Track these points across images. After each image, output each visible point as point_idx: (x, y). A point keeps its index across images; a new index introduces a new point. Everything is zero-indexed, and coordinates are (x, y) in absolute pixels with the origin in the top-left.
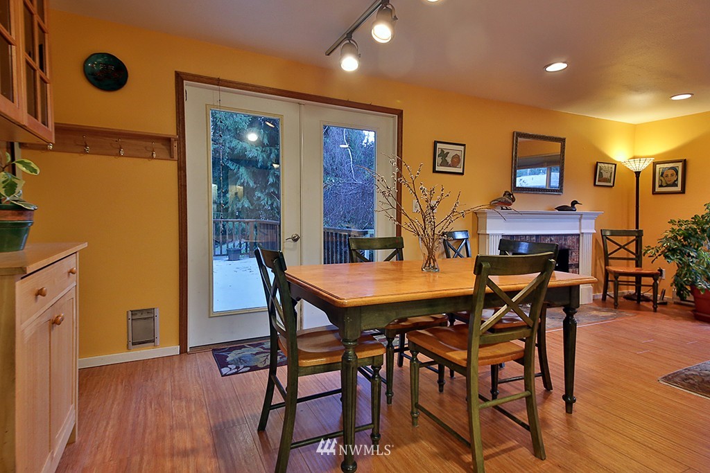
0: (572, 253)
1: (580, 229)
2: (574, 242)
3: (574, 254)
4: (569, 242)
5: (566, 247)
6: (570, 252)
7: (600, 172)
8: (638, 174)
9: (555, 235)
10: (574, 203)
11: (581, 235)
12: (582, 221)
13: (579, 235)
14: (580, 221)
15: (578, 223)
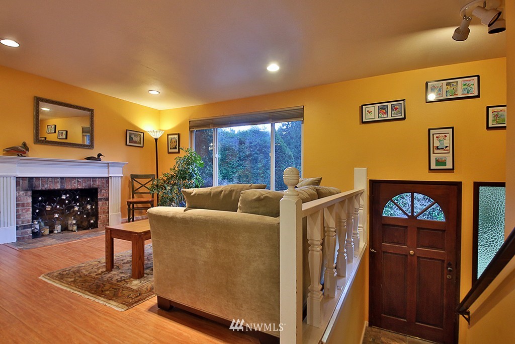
0: (101, 190)
1: (109, 173)
2: (103, 183)
3: (103, 191)
4: (97, 183)
5: (96, 187)
6: (99, 190)
7: (130, 136)
8: (156, 140)
9: (82, 178)
10: (99, 155)
11: (110, 178)
12: (110, 168)
13: (108, 178)
14: (108, 168)
15: (107, 169)
